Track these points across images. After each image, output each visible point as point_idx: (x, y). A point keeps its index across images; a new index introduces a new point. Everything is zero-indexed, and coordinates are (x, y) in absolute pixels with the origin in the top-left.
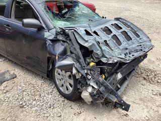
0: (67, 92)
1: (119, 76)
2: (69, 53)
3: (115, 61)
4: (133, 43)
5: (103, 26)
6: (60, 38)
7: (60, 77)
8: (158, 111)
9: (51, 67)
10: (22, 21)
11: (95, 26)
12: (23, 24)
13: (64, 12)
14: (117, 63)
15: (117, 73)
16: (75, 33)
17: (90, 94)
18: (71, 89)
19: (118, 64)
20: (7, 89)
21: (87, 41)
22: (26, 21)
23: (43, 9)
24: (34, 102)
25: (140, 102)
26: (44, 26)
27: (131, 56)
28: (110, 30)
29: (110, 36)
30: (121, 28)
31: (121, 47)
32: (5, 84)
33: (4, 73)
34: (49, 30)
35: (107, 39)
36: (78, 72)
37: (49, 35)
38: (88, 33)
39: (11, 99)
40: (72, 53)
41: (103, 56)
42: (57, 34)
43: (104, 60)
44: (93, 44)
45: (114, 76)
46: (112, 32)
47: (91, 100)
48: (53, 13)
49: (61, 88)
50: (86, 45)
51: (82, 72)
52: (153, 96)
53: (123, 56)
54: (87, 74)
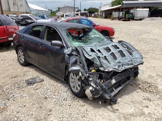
0: (76, 91)
1: (114, 81)
2: (78, 63)
3: (110, 70)
4: (126, 59)
5: (105, 47)
6: (74, 53)
7: (73, 80)
8: (142, 110)
9: (67, 74)
10: (51, 41)
11: (99, 47)
12: (52, 44)
13: (81, 36)
14: (111, 71)
15: (112, 79)
16: (83, 50)
17: (90, 91)
18: (79, 88)
19: (112, 73)
20: (37, 87)
21: (91, 56)
22: (54, 42)
23: (65, 34)
24: (54, 96)
25: (130, 103)
26: (65, 45)
27: (123, 67)
28: (110, 49)
29: (109, 53)
30: (119, 48)
31: (116, 61)
32: (35, 85)
33: (36, 78)
34: (68, 48)
35: (106, 56)
36: (83, 75)
37: (67, 51)
38: (92, 50)
39: (39, 93)
40: (80, 63)
41: (102, 66)
42: (72, 51)
43: (102, 69)
44: (94, 58)
45: (109, 81)
46: (111, 51)
47: (91, 95)
48: (72, 36)
49: (73, 89)
50: (90, 58)
51: (85, 75)
52: (142, 100)
53: (117, 67)
54: (89, 77)
